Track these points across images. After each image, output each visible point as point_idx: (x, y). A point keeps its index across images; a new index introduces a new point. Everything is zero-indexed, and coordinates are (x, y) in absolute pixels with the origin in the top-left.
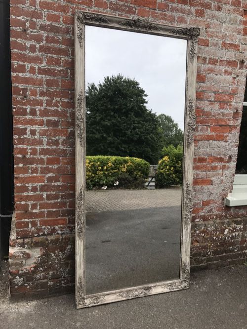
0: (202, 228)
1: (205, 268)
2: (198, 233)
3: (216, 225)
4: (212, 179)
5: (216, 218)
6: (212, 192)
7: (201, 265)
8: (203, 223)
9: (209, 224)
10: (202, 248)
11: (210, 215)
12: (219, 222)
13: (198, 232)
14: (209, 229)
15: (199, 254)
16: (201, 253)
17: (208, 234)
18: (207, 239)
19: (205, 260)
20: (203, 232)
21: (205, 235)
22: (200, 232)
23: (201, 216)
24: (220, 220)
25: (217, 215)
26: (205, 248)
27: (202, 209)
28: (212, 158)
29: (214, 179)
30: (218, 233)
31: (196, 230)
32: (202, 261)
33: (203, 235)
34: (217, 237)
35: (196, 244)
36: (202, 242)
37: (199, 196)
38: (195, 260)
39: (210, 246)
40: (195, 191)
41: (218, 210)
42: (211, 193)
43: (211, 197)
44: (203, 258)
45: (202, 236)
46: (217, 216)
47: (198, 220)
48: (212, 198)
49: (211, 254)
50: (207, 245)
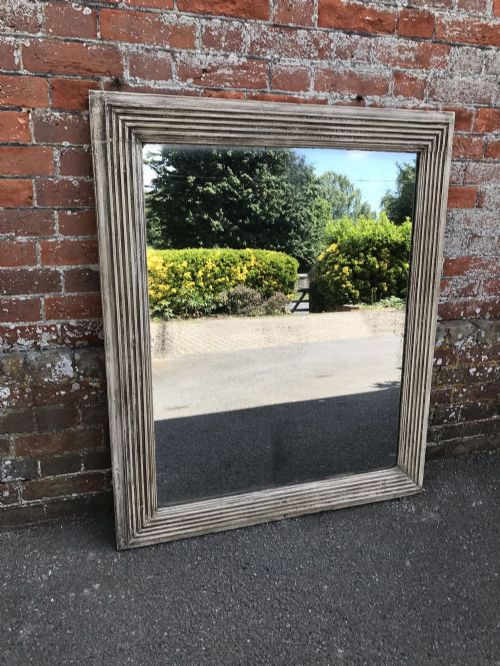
0: (439, 342)
3: (479, 334)
4: (481, 187)
5: (482, 314)
6: (477, 231)
8: (442, 328)
9: (459, 331)
11: (466, 304)
12: (491, 326)
14: (458, 344)
17: (453, 360)
18: (449, 374)
19: (437, 432)
20: (440, 353)
21: (444, 364)
24: (490, 319)
25: (485, 304)
26: (443, 398)
28: (489, 112)
29: (487, 187)
30: (484, 357)
33: (440, 362)
34: (480, 369)
36: (435, 383)
39: (457, 393)
41: (489, 291)
42: (475, 236)
43: (472, 247)
44: (434, 429)
46: (484, 306)
48: (476, 250)
49: (456, 415)
50: (449, 391)
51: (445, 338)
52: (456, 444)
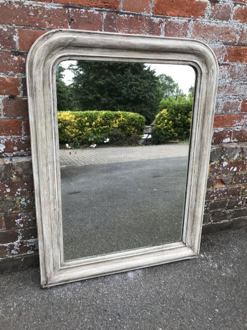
0: (236, 157)
1: (229, 227)
2: (227, 166)
7: (222, 222)
8: (239, 146)
10: (228, 195)
13: (225, 164)
15: (222, 205)
16: (226, 202)
17: (244, 168)
18: (240, 177)
19: (230, 214)
20: (236, 164)
21: (237, 171)
22: (231, 165)
23: (235, 132)
26: (235, 193)
27: (240, 118)
31: (223, 161)
32: (225, 216)
33: (235, 169)
35: (219, 187)
36: (231, 183)
37: (238, 88)
38: (213, 215)
40: (232, 76)
44: (228, 211)
45: (232, 172)
47: (227, 140)
49: (242, 203)
50: (239, 188)
51: (240, 153)
52: (241, 220)
